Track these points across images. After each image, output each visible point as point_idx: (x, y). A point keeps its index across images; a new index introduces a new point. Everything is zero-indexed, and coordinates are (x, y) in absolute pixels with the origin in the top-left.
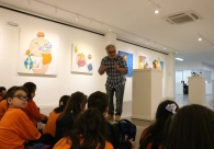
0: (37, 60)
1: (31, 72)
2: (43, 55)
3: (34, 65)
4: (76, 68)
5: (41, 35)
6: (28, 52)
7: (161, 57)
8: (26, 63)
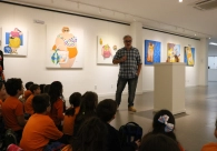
0: (64, 54)
1: (58, 66)
2: (69, 49)
3: (61, 60)
4: (102, 60)
5: (66, 30)
6: (54, 48)
7: (193, 44)
8: (53, 58)
